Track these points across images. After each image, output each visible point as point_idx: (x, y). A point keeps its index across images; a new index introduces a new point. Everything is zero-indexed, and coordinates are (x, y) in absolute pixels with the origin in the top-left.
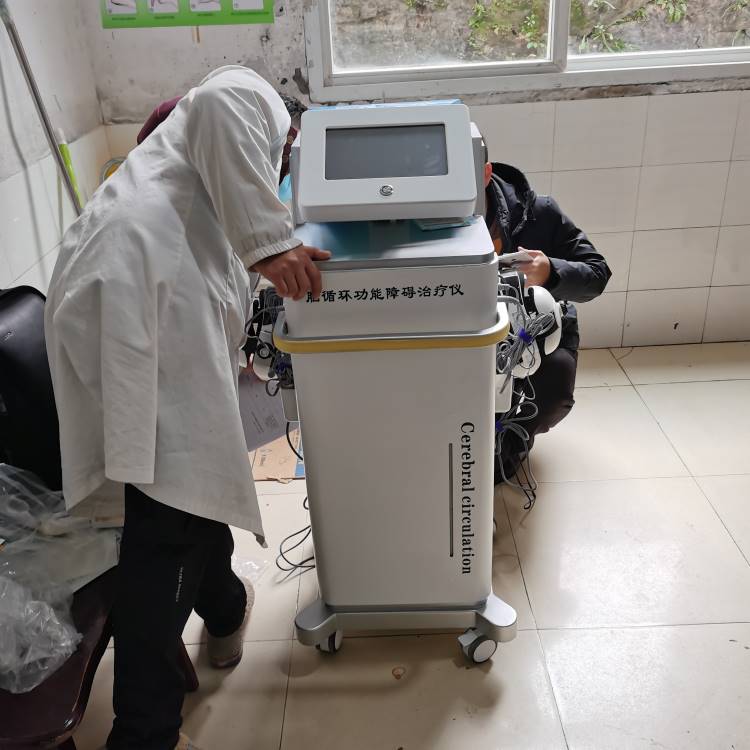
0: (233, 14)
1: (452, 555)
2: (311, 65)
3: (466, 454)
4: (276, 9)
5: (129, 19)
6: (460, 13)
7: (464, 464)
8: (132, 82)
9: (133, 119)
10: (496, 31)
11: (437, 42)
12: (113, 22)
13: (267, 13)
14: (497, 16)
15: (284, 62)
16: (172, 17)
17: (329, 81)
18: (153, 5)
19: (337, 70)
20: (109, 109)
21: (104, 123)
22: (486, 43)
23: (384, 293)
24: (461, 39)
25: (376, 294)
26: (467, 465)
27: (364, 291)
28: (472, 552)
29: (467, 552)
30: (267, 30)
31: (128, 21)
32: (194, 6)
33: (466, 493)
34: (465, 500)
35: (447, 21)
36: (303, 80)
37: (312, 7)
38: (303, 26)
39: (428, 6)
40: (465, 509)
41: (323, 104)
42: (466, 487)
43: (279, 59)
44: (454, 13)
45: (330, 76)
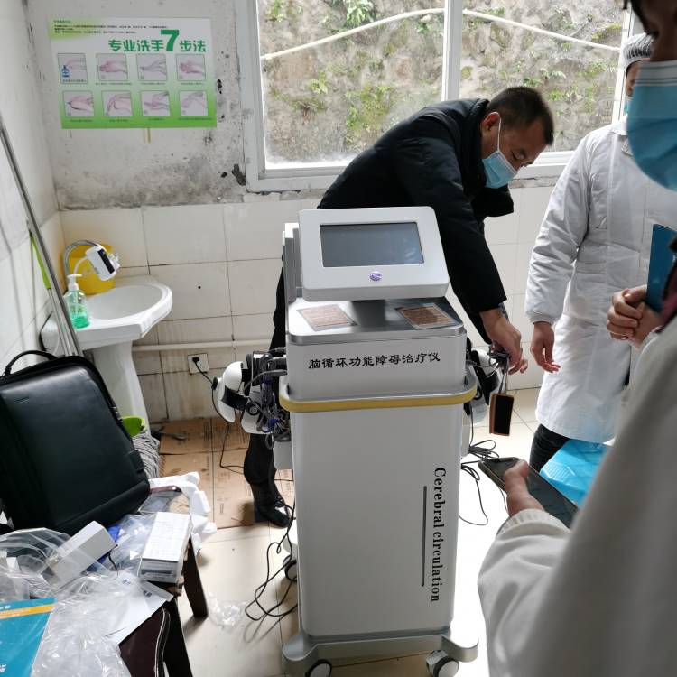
0: (181, 119)
1: (423, 585)
2: (248, 162)
3: (438, 495)
4: (218, 116)
5: (86, 121)
6: (337, 115)
7: (436, 503)
8: (86, 174)
9: (85, 206)
10: (368, 130)
11: (320, 137)
12: (71, 123)
13: (210, 119)
14: (369, 118)
15: (225, 158)
16: (125, 121)
17: (263, 175)
18: (109, 110)
19: (269, 166)
20: (64, 197)
21: (59, 210)
22: (359, 139)
23: (374, 361)
24: (339, 135)
25: (368, 361)
26: (439, 504)
27: (358, 359)
28: (440, 581)
29: (436, 582)
30: (210, 133)
31: (86, 123)
32: (145, 112)
33: (438, 529)
34: (437, 535)
35: (327, 120)
36: (241, 173)
37: (249, 115)
38: (242, 130)
39: (311, 108)
40: (436, 543)
41: (258, 193)
42: (437, 523)
43: (219, 156)
44: (333, 114)
45: (264, 171)
